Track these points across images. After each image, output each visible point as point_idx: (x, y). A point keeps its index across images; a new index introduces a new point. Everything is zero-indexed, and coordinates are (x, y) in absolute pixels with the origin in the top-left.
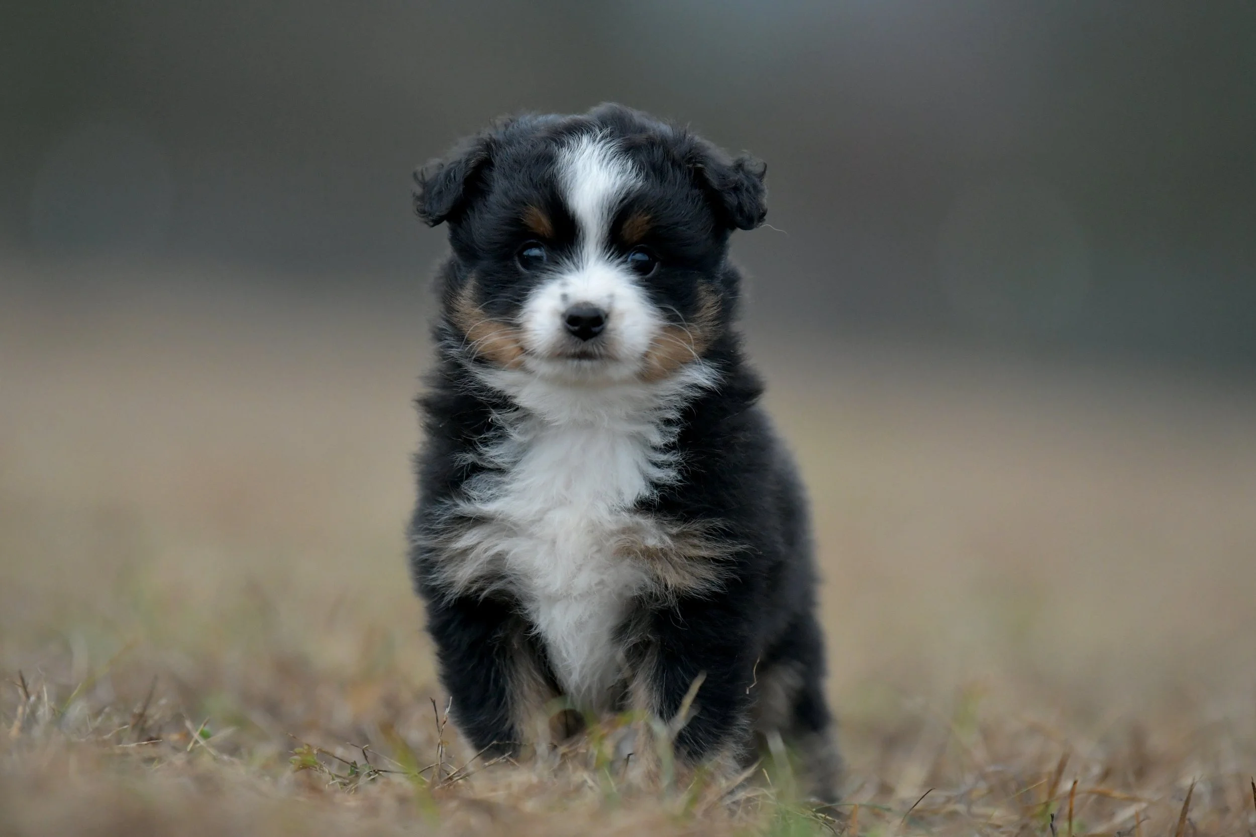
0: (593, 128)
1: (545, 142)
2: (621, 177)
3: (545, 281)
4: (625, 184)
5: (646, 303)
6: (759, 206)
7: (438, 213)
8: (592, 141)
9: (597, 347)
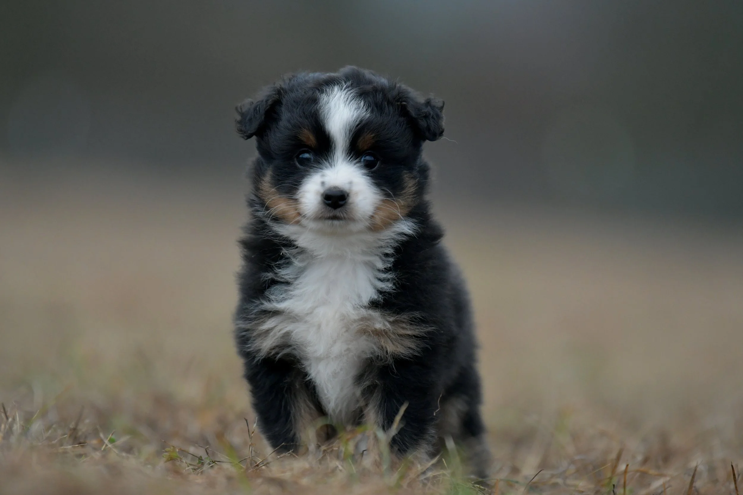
0: (341, 81)
1: (312, 90)
2: (357, 111)
4: (359, 115)
6: (440, 127)
7: (249, 132)
9: (342, 213)
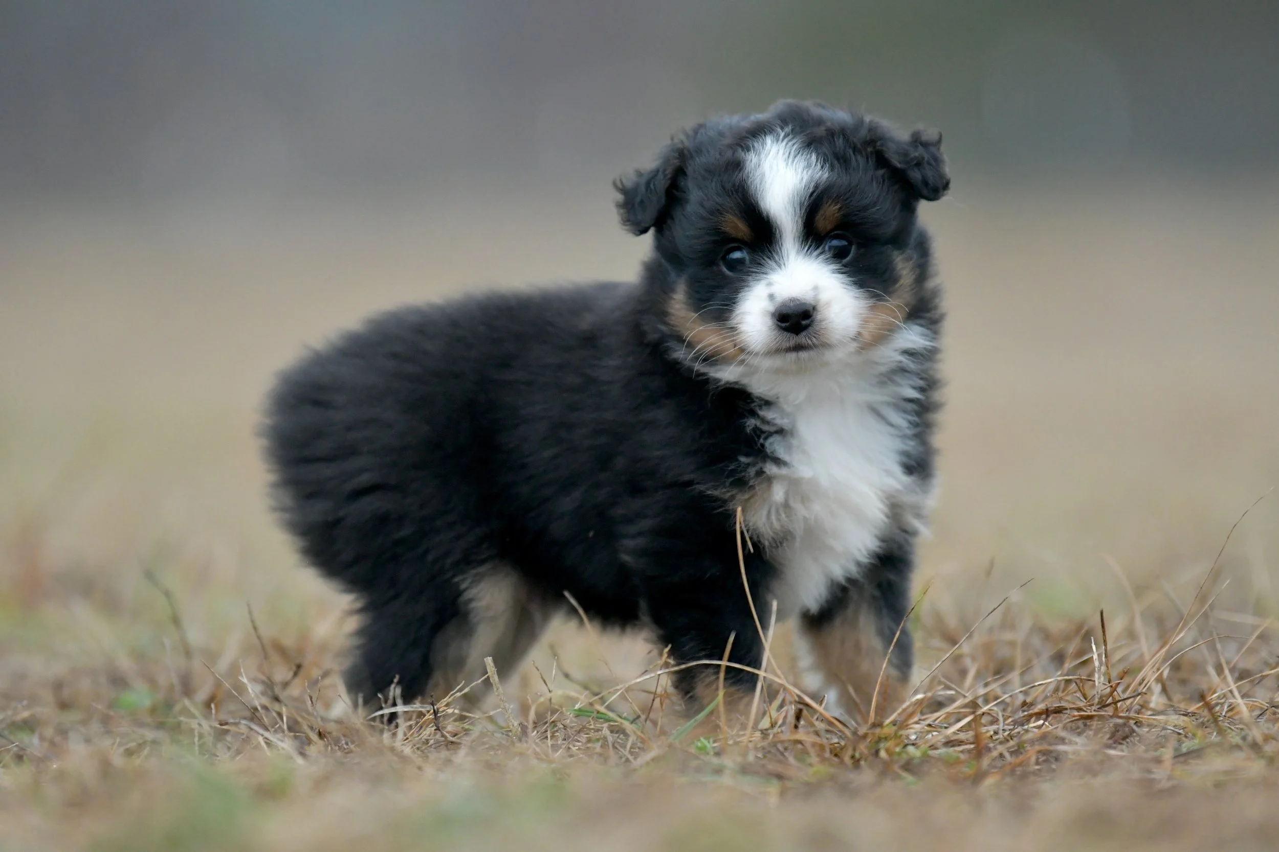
0: (773, 127)
1: (731, 148)
2: (807, 171)
3: (751, 283)
4: (812, 177)
5: (849, 287)
6: (942, 176)
7: (643, 222)
8: (775, 143)
9: (809, 338)
